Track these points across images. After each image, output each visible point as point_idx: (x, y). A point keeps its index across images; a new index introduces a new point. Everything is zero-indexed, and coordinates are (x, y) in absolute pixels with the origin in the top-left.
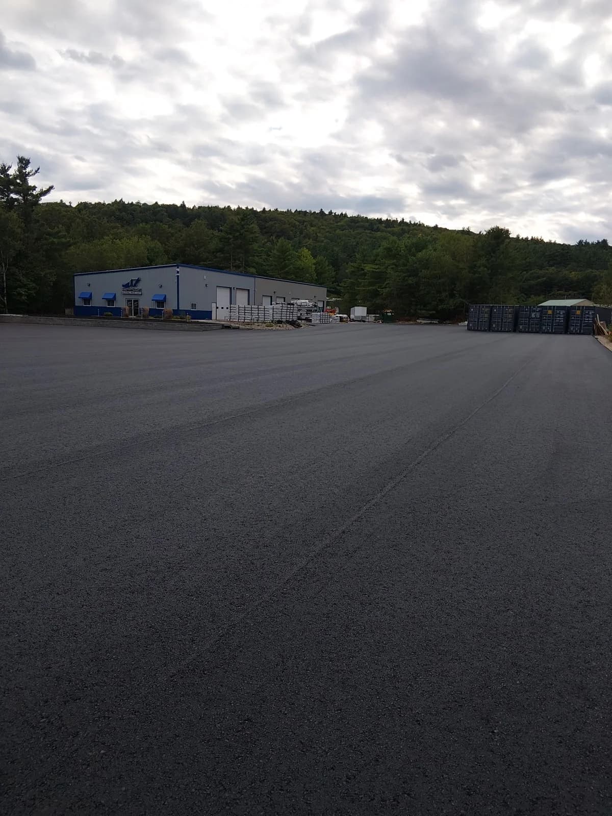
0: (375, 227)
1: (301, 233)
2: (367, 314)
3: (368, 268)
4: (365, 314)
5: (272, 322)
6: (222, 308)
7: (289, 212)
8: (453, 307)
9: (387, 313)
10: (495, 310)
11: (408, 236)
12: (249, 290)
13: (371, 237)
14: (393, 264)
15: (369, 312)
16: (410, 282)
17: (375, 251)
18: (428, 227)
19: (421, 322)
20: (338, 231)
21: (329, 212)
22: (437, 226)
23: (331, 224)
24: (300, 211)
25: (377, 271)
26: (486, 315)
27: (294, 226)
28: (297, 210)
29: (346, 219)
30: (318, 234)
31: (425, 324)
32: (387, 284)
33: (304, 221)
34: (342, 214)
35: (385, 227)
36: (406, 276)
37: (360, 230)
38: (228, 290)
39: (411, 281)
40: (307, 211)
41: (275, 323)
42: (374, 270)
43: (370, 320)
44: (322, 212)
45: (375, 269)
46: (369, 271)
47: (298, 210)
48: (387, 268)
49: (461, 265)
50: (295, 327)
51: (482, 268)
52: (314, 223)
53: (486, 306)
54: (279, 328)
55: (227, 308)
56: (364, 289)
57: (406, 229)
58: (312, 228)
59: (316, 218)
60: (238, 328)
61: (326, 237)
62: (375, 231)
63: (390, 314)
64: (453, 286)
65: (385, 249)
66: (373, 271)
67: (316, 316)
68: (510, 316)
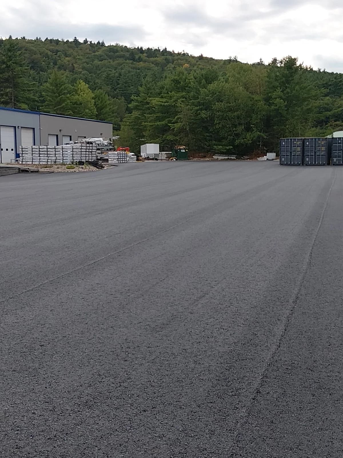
0: (137, 57)
1: (55, 64)
2: (160, 151)
3: (155, 101)
4: (158, 152)
5: (73, 164)
6: (7, 150)
7: (38, 40)
8: (250, 142)
9: (180, 149)
10: (308, 143)
11: (173, 66)
12: (34, 129)
13: (134, 68)
14: (183, 97)
15: (161, 149)
16: (204, 116)
17: (159, 84)
18: (193, 57)
19: (218, 159)
20: (97, 62)
21: (85, 41)
22: (202, 55)
23: (87, 53)
24: (51, 40)
25: (165, 104)
26: (299, 149)
27: (47, 56)
28: (47, 38)
29: (104, 48)
30: (74, 65)
31: (222, 160)
32: (178, 118)
33: (57, 51)
34: (99, 43)
35: (147, 57)
36: (198, 110)
37: (121, 60)
38: (12, 130)
39: (204, 114)
40: (59, 40)
41: (76, 164)
42: (163, 104)
43: (163, 158)
44: (76, 41)
45: (162, 102)
46: (156, 105)
47: (49, 39)
48: (176, 101)
49: (256, 97)
50: (97, 168)
51: (277, 100)
52: (69, 53)
53: (298, 139)
54: (83, 170)
55: (12, 150)
56: (151, 124)
57: (170, 58)
58: (67, 58)
59: (69, 47)
60: (37, 172)
61: (84, 68)
62: (136, 61)
63: (184, 151)
64: (249, 119)
65: (172, 81)
66: (161, 105)
67: (113, 155)
68: (323, 149)
